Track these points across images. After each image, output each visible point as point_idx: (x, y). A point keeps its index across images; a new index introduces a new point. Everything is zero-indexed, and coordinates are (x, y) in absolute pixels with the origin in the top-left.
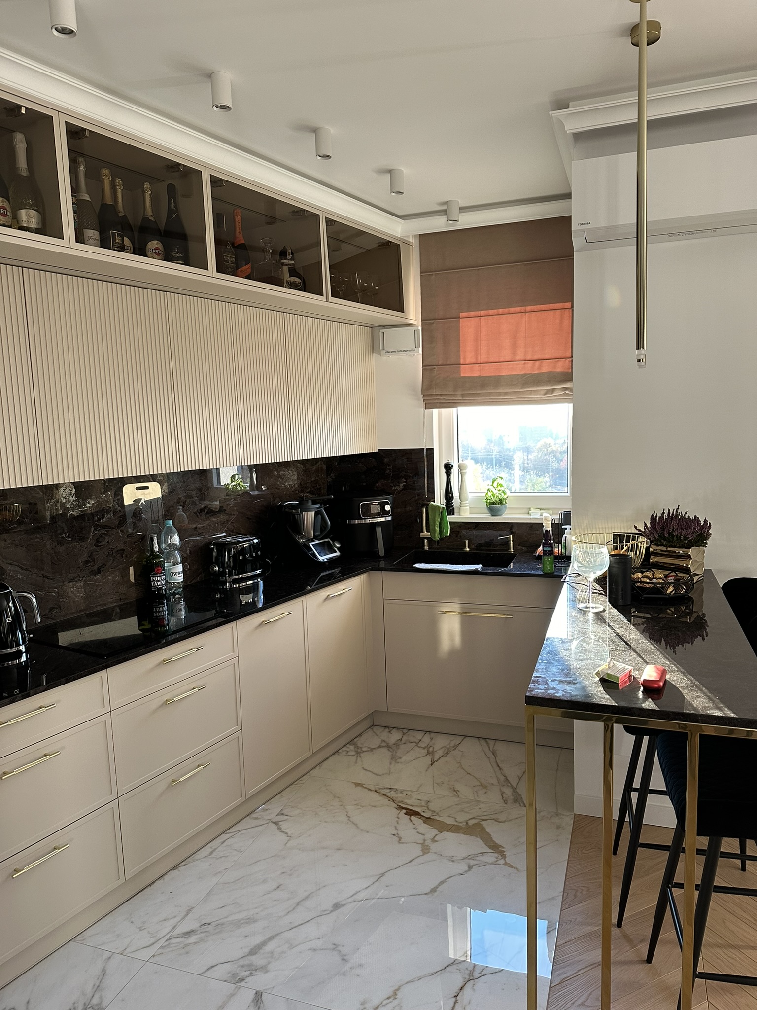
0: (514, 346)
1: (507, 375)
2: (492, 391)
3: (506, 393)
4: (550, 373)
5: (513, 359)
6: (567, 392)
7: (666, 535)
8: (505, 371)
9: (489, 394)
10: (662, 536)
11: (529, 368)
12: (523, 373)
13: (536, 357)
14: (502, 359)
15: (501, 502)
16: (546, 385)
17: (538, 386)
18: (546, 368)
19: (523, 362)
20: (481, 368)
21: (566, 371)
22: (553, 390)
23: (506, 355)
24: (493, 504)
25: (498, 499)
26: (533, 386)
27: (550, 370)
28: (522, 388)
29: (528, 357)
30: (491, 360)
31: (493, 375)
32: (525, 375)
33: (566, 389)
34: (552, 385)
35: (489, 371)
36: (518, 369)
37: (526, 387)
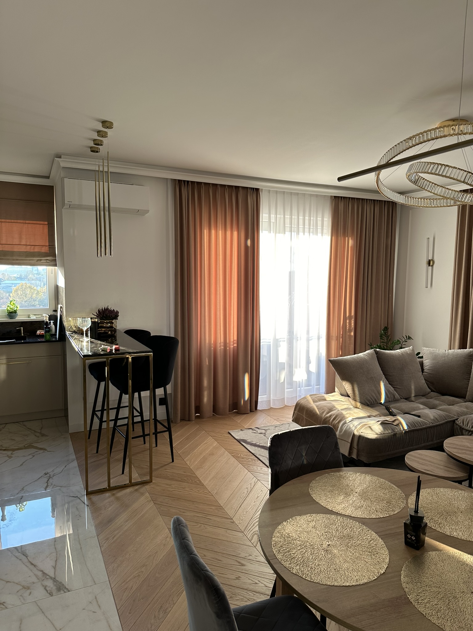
0: (20, 238)
1: (17, 251)
2: (10, 258)
3: (17, 260)
4: (39, 252)
5: (20, 244)
6: (47, 261)
7: (105, 316)
8: (16, 249)
9: (8, 259)
10: (103, 316)
11: (28, 249)
12: (25, 251)
13: (31, 244)
14: (14, 243)
15: (15, 312)
16: (38, 257)
17: (34, 257)
18: (37, 249)
19: (25, 246)
20: (3, 246)
21: (47, 252)
22: (41, 260)
23: (16, 241)
24: (11, 313)
25: (13, 310)
26: (31, 257)
27: (39, 251)
28: (25, 258)
29: (28, 244)
30: (8, 243)
31: (9, 250)
32: (27, 252)
33: (47, 260)
34: (40, 258)
35: (7, 248)
36: (23, 249)
37: (27, 258)
